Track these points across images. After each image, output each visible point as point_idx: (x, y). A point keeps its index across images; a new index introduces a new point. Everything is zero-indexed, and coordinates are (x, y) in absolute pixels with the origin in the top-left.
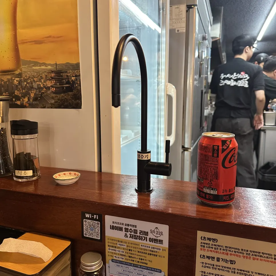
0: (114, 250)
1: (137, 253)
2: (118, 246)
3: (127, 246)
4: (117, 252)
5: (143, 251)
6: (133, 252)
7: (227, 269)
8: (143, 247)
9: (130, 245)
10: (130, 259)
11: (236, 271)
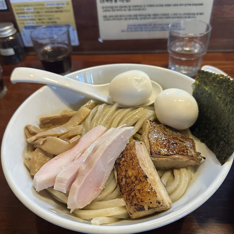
0: (24, 17)
1: (45, 14)
2: (26, 11)
3: (35, 9)
4: (27, 18)
5: (50, 10)
6: (41, 14)
7: (123, 9)
8: (49, 6)
9: (36, 7)
10: (41, 21)
11: (132, 8)
